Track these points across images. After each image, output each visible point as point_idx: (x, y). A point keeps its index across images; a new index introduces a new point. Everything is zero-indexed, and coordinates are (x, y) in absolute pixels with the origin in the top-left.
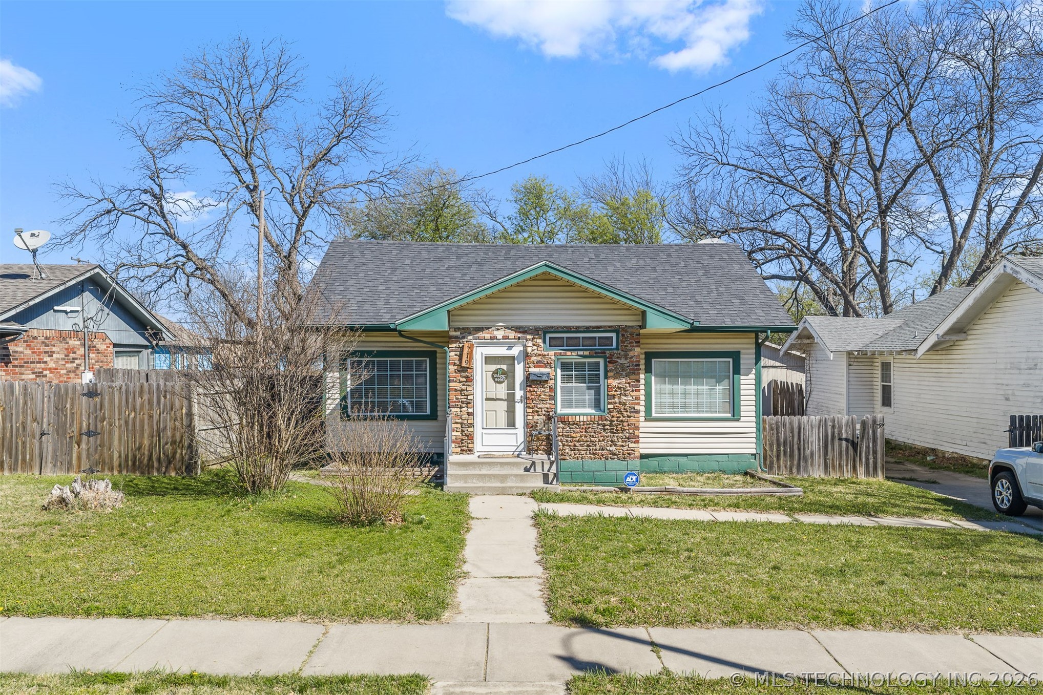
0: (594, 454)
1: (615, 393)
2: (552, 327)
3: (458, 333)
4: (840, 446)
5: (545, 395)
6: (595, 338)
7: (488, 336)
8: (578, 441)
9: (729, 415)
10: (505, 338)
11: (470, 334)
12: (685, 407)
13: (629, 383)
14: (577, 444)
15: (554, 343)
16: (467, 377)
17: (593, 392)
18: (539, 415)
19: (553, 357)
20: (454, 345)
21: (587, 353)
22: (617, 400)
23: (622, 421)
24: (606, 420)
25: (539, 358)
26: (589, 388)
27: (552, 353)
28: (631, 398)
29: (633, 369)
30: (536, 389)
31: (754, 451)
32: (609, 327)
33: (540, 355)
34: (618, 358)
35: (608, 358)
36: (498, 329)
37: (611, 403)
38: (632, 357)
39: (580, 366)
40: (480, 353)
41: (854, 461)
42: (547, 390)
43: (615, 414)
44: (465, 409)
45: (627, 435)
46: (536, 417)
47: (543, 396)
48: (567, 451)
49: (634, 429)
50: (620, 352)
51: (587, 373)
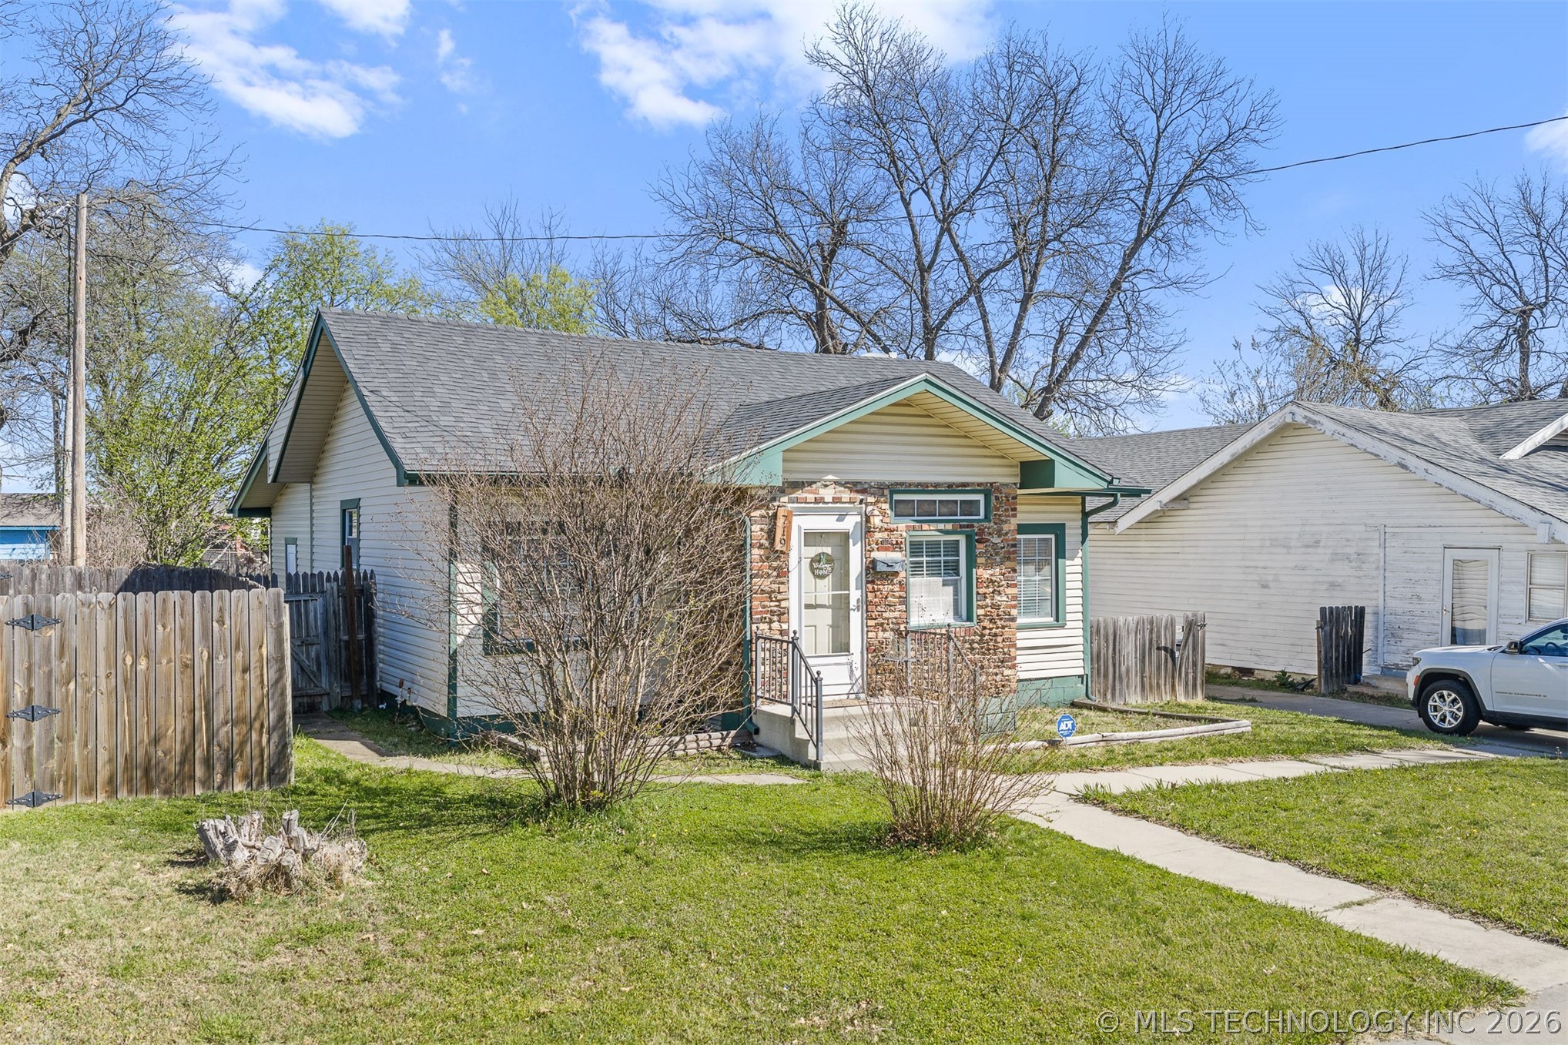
1: (987, 591)
2: (902, 484)
4: (1159, 657)
5: (893, 596)
6: (956, 502)
7: (811, 497)
10: (836, 500)
11: (784, 493)
13: (1004, 575)
15: (901, 510)
16: (779, 568)
17: (951, 589)
18: (884, 630)
19: (904, 534)
20: (757, 513)
21: (949, 527)
22: (988, 601)
23: (996, 635)
24: (974, 633)
25: (885, 535)
26: (945, 584)
27: (902, 526)
28: (1005, 598)
29: (1009, 552)
30: (880, 587)
31: (1081, 672)
32: (979, 485)
33: (886, 530)
34: (990, 534)
35: (976, 534)
36: (826, 486)
37: (982, 607)
38: (1006, 534)
39: (933, 548)
40: (796, 526)
41: (1173, 678)
42: (896, 588)
43: (986, 623)
44: (775, 625)
45: (1001, 656)
46: (881, 634)
47: (890, 599)
49: (1009, 647)
50: (992, 524)
51: (942, 559)
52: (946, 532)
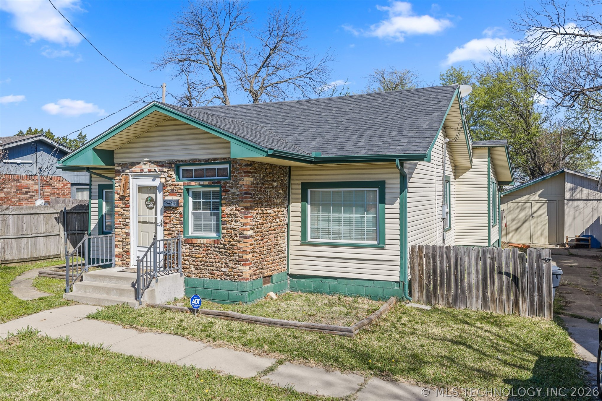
0: (212, 274)
1: (227, 219)
2: (182, 161)
3: (120, 168)
4: (500, 279)
5: (176, 220)
6: (215, 169)
7: (139, 170)
8: (201, 262)
9: (376, 243)
10: (149, 171)
11: (128, 168)
12: (338, 233)
13: (239, 211)
14: (200, 264)
15: (188, 175)
16: (125, 203)
17: (215, 217)
19: (182, 187)
20: (117, 178)
21: (206, 183)
22: (229, 226)
23: (233, 245)
24: (221, 244)
25: (172, 188)
26: (213, 214)
27: (181, 183)
28: (240, 224)
29: (242, 198)
30: (169, 215)
31: (397, 279)
32: (223, 159)
33: (172, 185)
34: (230, 187)
35: (223, 187)
36: (145, 164)
37: (225, 229)
38: (241, 186)
39: (206, 195)
40: (134, 184)
41: (516, 297)
42: (178, 215)
43: (227, 238)
44: (124, 230)
45: (237, 258)
47: (175, 221)
48: (192, 269)
49: (242, 253)
50: (231, 181)
51: (211, 201)
52: (204, 186)
